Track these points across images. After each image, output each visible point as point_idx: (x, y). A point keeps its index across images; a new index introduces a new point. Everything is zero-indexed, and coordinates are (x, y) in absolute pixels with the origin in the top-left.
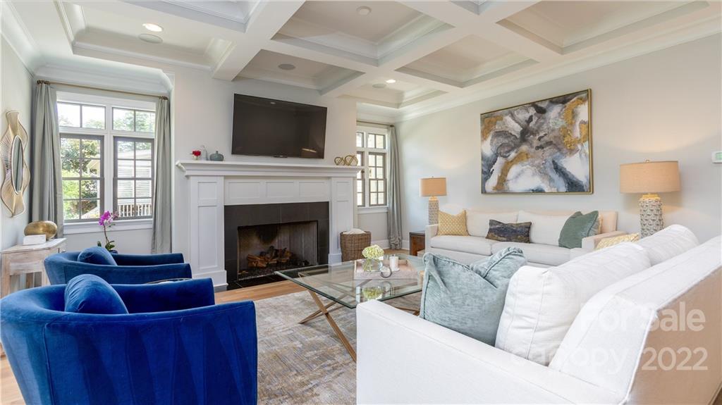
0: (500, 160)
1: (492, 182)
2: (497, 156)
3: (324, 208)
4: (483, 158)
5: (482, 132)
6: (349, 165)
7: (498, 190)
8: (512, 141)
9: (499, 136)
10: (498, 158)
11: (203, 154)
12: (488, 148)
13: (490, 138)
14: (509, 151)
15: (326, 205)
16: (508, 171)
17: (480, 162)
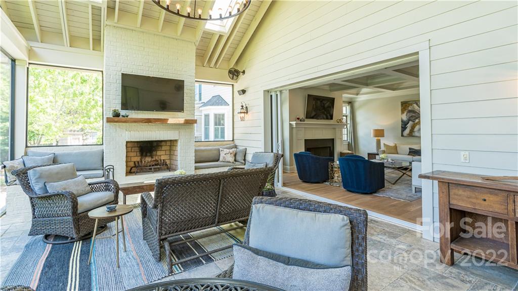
0: (411, 123)
1: (407, 131)
2: (409, 121)
4: (402, 121)
5: (402, 110)
7: (410, 135)
8: (416, 115)
9: (410, 112)
12: (405, 117)
13: (405, 113)
14: (415, 119)
15: (333, 140)
16: (414, 128)
17: (400, 123)
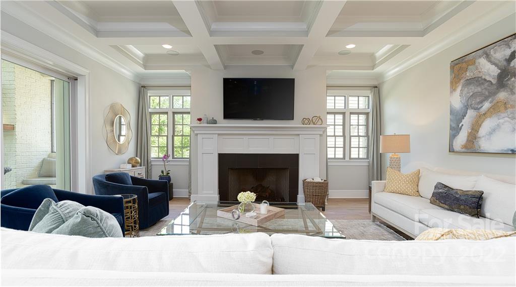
0: (471, 113)
1: (462, 139)
2: (467, 109)
3: (294, 159)
4: (452, 112)
5: (452, 83)
6: (316, 124)
7: (468, 149)
8: (485, 89)
9: (470, 84)
10: (469, 111)
11: (204, 120)
12: (457, 101)
13: (459, 88)
14: (481, 102)
15: (296, 157)
16: (480, 126)
17: (448, 116)
